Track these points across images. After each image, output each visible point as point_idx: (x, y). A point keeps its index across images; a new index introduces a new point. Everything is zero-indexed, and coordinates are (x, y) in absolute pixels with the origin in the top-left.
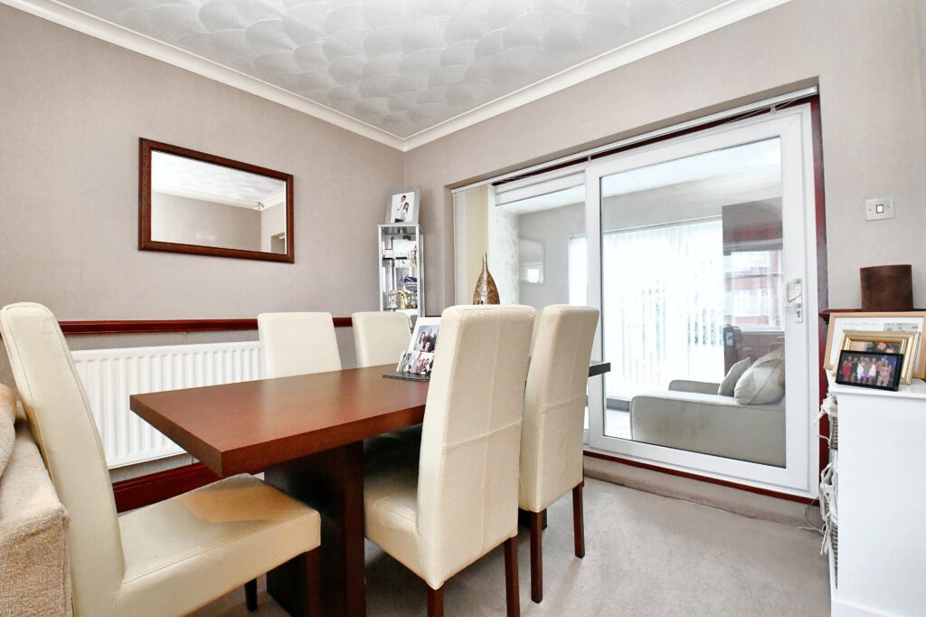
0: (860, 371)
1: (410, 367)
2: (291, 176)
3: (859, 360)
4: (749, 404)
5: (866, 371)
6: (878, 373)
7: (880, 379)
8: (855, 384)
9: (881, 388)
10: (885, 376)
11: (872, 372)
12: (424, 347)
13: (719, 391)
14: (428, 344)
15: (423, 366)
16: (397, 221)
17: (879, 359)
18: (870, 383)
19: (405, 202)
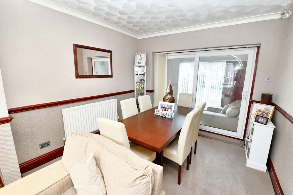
0: (260, 120)
1: (159, 114)
2: (111, 51)
3: (260, 118)
4: (229, 117)
5: (261, 120)
6: (263, 121)
7: (264, 122)
8: (259, 122)
9: (264, 124)
10: (265, 122)
11: (262, 121)
12: (163, 109)
13: (221, 112)
14: (164, 109)
15: (164, 114)
16: (139, 63)
17: (264, 118)
18: (261, 123)
19: (141, 57)
